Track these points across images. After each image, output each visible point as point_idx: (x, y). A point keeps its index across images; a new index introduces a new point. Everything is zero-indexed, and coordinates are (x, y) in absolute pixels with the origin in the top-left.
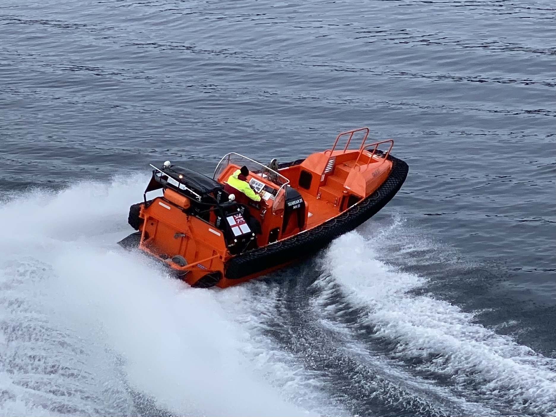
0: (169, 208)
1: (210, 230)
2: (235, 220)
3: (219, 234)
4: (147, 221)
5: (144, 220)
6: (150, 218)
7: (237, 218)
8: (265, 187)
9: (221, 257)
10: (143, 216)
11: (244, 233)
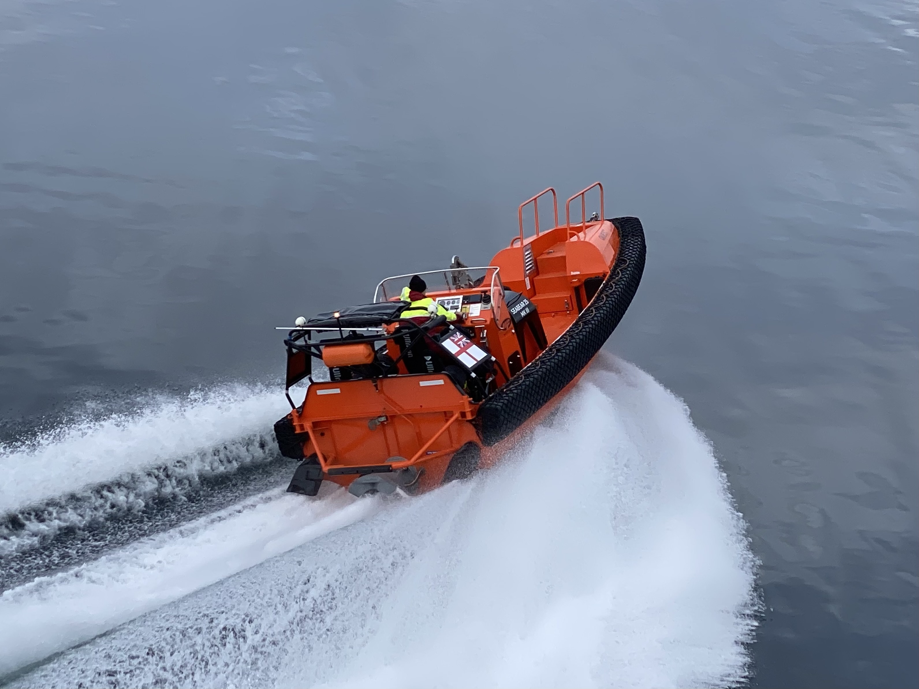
0: (337, 391)
1: (422, 384)
2: (456, 343)
3: (441, 382)
4: (314, 432)
5: (307, 433)
6: (315, 425)
7: (456, 340)
8: (464, 298)
9: (463, 414)
10: (302, 427)
11: (479, 359)
